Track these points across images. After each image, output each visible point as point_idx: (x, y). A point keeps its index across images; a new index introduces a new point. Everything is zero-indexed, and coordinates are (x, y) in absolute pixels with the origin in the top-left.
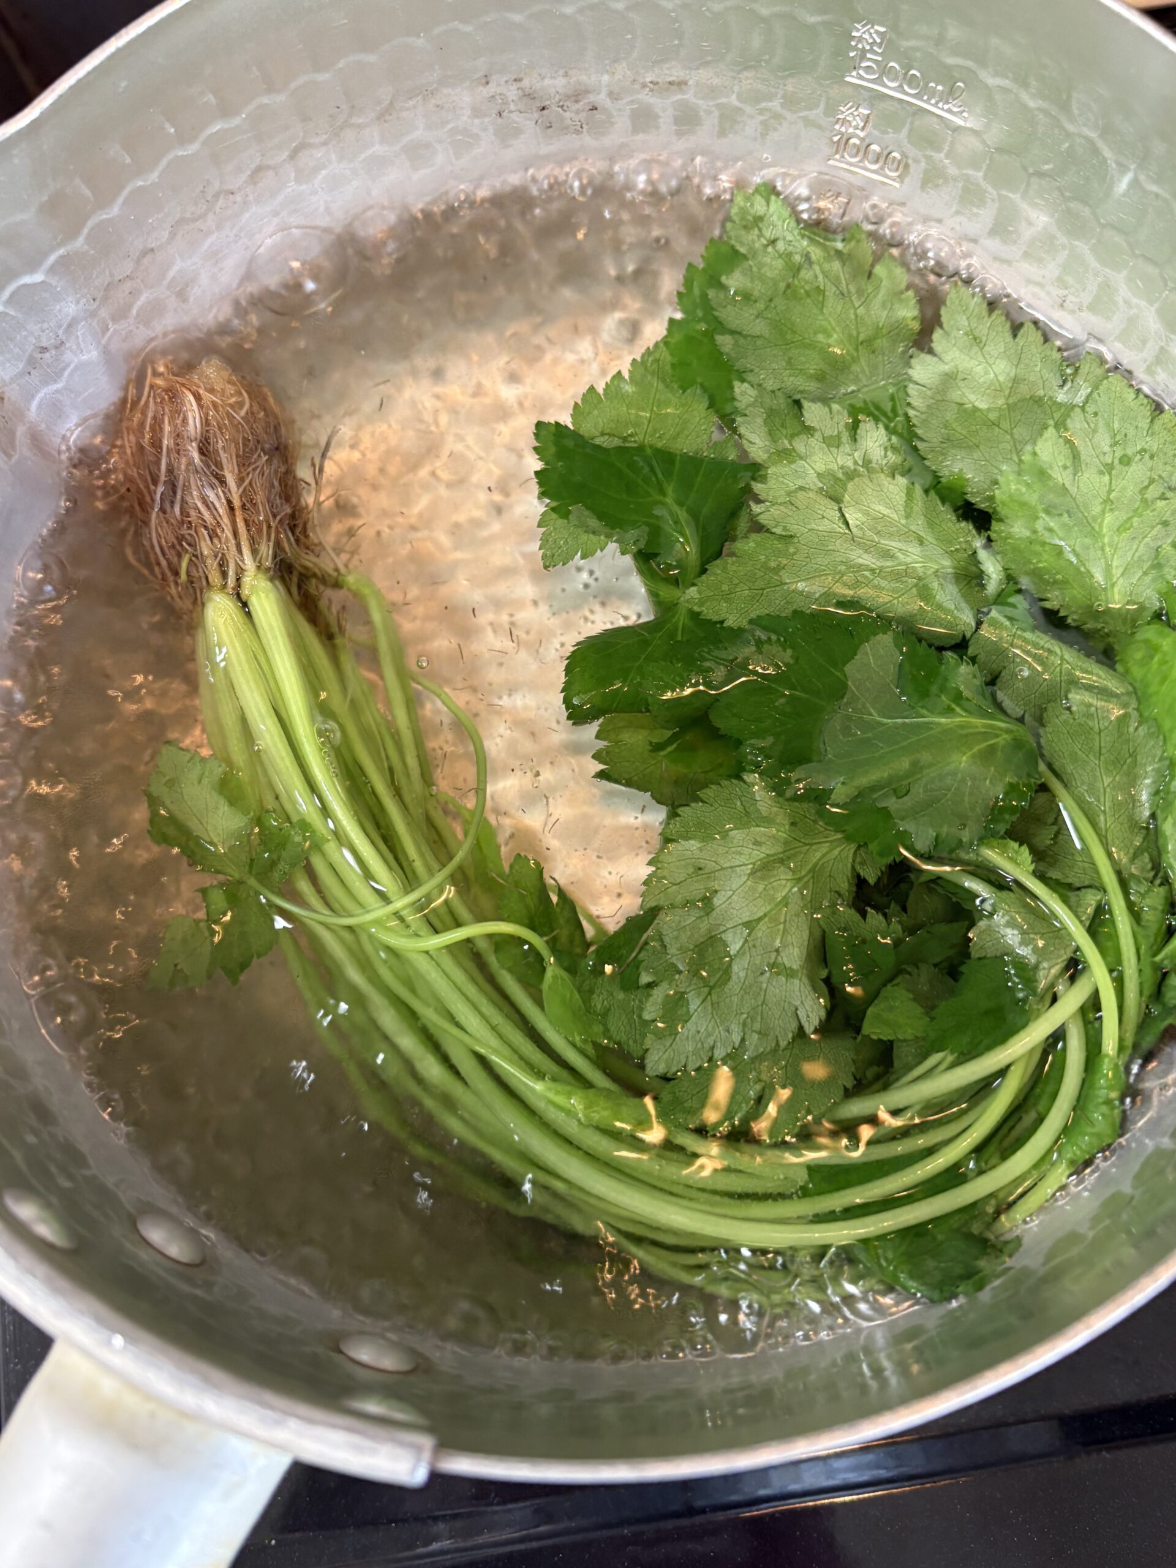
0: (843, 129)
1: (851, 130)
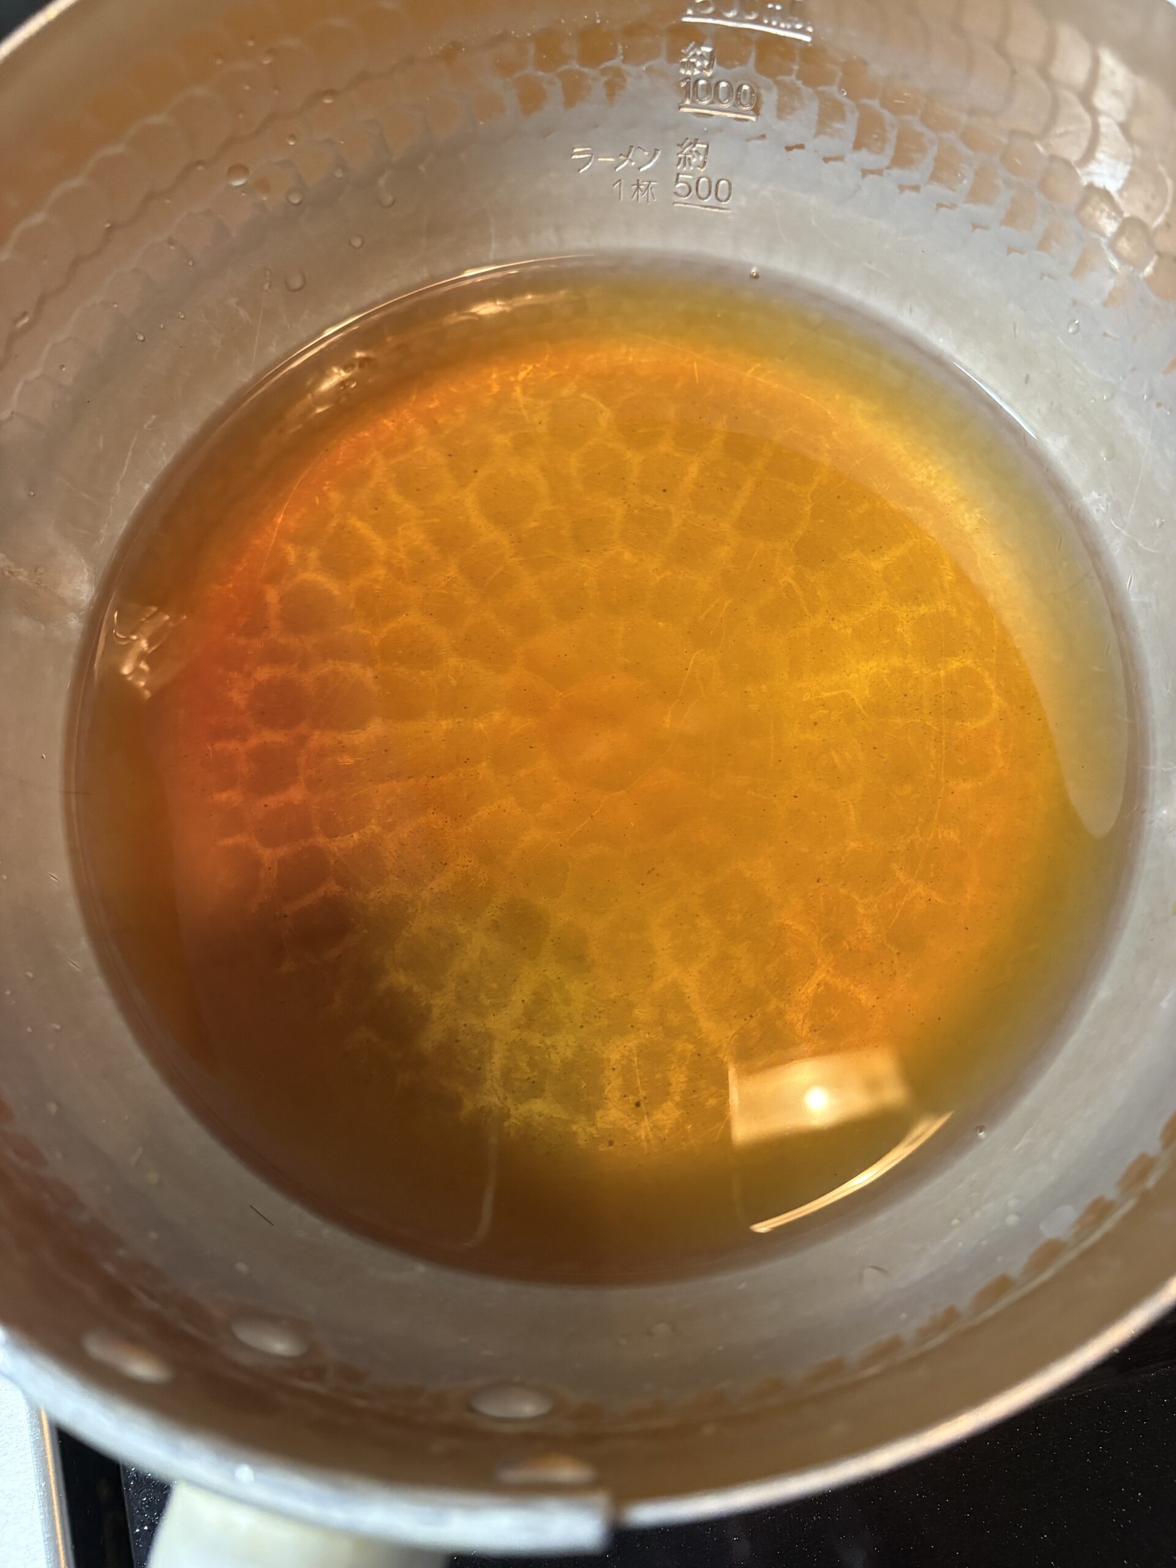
0: (689, 73)
1: (697, 72)
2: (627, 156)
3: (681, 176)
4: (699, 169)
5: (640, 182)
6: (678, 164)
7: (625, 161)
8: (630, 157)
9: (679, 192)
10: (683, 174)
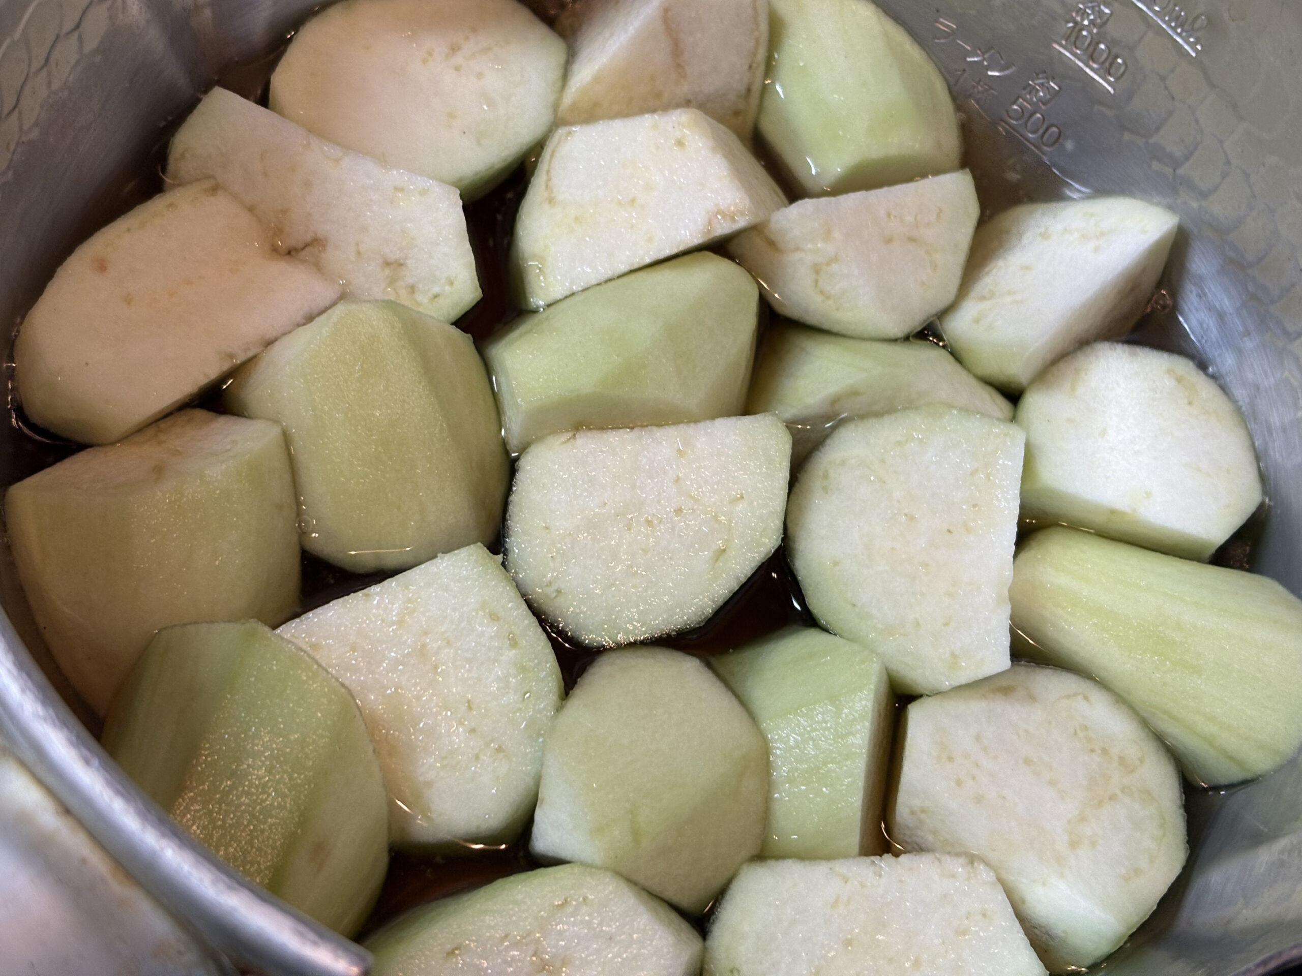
0: (1079, 19)
1: (1086, 22)
2: (983, 54)
3: (1021, 100)
4: (1041, 104)
5: (982, 83)
6: (1024, 89)
7: (977, 55)
8: (986, 56)
9: (1011, 114)
10: (1024, 100)
